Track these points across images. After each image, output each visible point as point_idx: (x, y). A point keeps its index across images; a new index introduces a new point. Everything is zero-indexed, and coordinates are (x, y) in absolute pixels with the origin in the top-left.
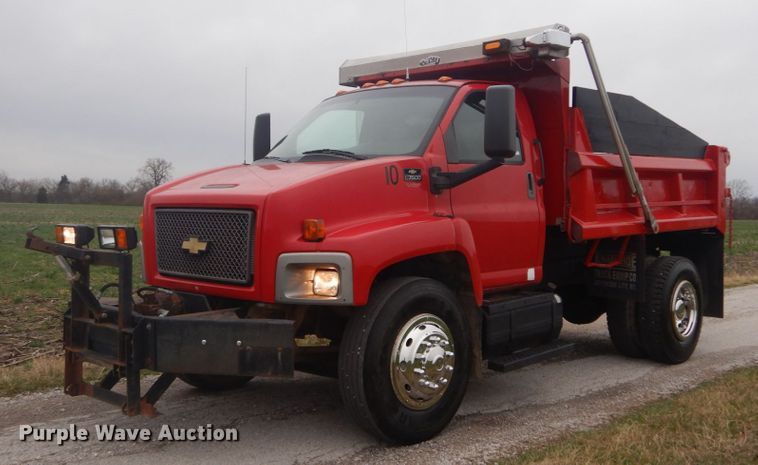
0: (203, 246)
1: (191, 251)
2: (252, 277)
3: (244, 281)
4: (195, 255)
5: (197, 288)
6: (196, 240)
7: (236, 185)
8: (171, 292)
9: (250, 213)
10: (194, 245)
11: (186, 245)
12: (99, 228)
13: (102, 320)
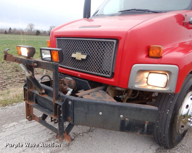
0: (84, 57)
1: (77, 59)
2: (113, 74)
3: (108, 76)
4: (79, 61)
5: (79, 75)
6: (80, 53)
7: (100, 26)
8: (71, 79)
9: (115, 41)
10: (79, 56)
11: (73, 55)
12: (41, 49)
13: (43, 94)
